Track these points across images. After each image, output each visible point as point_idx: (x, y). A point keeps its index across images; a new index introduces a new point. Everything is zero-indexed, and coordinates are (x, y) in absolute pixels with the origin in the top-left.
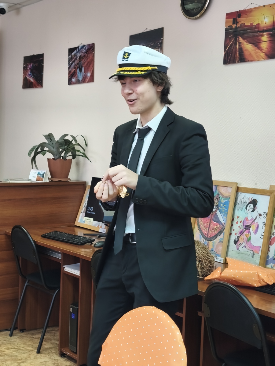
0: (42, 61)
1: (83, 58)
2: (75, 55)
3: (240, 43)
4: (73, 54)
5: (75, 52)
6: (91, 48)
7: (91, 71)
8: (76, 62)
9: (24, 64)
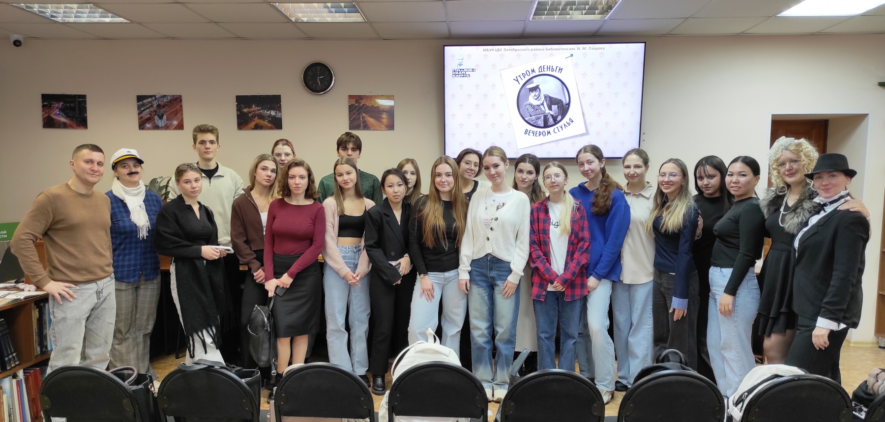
0: (85, 102)
1: (164, 106)
2: (150, 102)
3: (363, 117)
4: (144, 101)
5: (150, 100)
6: (177, 100)
7: (180, 120)
8: (152, 109)
9: (43, 102)
